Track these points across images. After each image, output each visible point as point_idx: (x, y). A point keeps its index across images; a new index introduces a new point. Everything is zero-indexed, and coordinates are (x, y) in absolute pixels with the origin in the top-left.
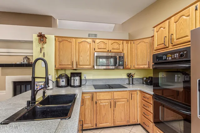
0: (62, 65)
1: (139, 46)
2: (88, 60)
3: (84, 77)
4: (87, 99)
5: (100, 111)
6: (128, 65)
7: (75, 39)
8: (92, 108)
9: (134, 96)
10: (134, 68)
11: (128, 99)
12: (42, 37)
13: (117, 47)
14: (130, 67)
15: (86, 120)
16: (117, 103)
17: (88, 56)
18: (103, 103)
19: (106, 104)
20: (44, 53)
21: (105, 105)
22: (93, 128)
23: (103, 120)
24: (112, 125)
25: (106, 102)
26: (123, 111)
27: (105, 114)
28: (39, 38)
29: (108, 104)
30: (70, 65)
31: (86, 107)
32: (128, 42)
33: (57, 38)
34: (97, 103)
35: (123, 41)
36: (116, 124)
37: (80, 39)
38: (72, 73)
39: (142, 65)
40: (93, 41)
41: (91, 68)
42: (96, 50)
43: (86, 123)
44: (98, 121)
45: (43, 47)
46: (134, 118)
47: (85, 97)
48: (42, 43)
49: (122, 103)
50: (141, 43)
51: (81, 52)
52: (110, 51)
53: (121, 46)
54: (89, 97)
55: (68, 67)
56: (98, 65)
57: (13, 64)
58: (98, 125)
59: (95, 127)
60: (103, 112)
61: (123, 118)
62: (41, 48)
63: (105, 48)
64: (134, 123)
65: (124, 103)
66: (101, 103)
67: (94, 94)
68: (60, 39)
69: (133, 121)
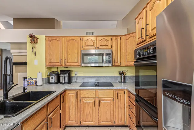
0: (52, 63)
1: (129, 42)
2: (76, 58)
3: (75, 74)
4: (71, 96)
5: (84, 109)
6: (117, 62)
7: (63, 38)
8: (76, 105)
9: (121, 95)
10: (124, 66)
11: (114, 98)
12: (33, 38)
13: (105, 43)
14: (119, 64)
15: (71, 117)
16: (102, 102)
17: (76, 54)
18: (87, 101)
19: (91, 102)
20: (35, 52)
21: (89, 103)
22: (77, 125)
23: (87, 119)
24: (97, 124)
25: (90, 100)
26: (108, 110)
27: (89, 112)
28: (31, 38)
29: (92, 103)
30: (59, 63)
31: (71, 104)
32: (117, 37)
33: (47, 38)
34: (81, 100)
35: (112, 37)
36: (101, 124)
37: (69, 38)
38: (61, 71)
39: (132, 62)
40: (81, 38)
41: (79, 66)
42: (84, 48)
43: (70, 120)
44: (82, 119)
45: (34, 47)
46: (121, 119)
47: (70, 94)
48: (33, 43)
49: (107, 102)
50: (131, 38)
51: (69, 50)
52: (98, 48)
53: (110, 42)
54: (74, 94)
55: (57, 65)
56: (85, 62)
57: (23, 63)
58: (82, 122)
59: (79, 125)
60: (87, 111)
61: (108, 118)
62: (33, 48)
63: (93, 45)
64: (121, 124)
65: (110, 102)
66: (85, 101)
67: (79, 91)
68: (50, 39)
69: (120, 122)
